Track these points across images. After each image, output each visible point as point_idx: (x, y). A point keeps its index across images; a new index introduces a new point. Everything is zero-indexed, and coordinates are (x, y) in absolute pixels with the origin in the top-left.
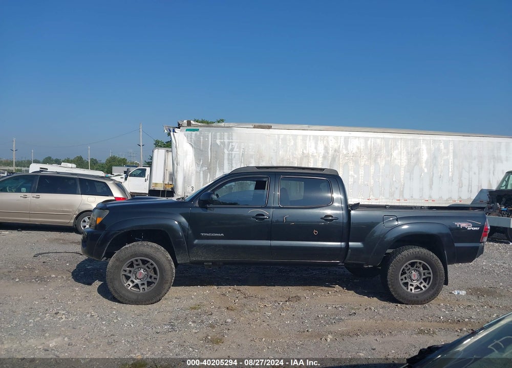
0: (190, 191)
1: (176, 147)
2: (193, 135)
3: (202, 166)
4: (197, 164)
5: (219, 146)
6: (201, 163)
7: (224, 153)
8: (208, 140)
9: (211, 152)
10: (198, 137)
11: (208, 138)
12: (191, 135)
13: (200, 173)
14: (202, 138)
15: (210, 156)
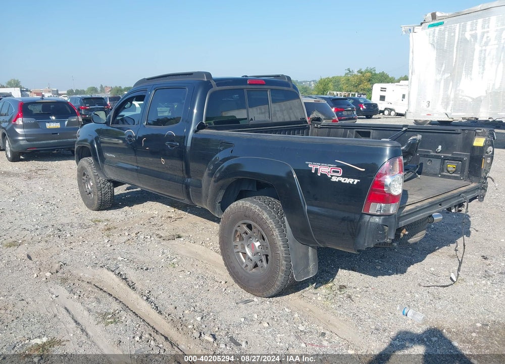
0: (425, 107)
1: (413, 52)
2: (437, 32)
3: (444, 72)
4: (439, 71)
5: (468, 41)
6: (443, 68)
7: (473, 51)
8: (455, 35)
9: (457, 51)
10: (442, 33)
11: (454, 32)
12: (434, 33)
13: (440, 82)
14: (447, 33)
15: (455, 57)
